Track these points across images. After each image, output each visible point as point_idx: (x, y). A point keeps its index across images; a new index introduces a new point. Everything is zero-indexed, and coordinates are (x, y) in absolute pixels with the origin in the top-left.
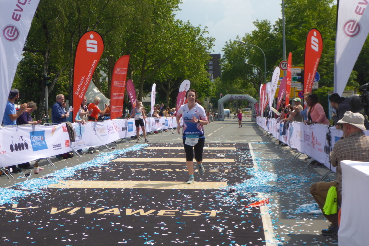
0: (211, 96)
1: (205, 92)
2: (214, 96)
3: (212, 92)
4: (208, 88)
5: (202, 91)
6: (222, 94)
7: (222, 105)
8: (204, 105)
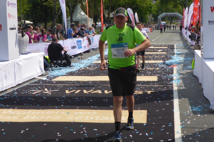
0: (153, 13)
1: (149, 11)
2: (155, 14)
3: (154, 11)
4: (151, 8)
5: (147, 10)
6: (160, 12)
7: (161, 20)
8: (148, 19)
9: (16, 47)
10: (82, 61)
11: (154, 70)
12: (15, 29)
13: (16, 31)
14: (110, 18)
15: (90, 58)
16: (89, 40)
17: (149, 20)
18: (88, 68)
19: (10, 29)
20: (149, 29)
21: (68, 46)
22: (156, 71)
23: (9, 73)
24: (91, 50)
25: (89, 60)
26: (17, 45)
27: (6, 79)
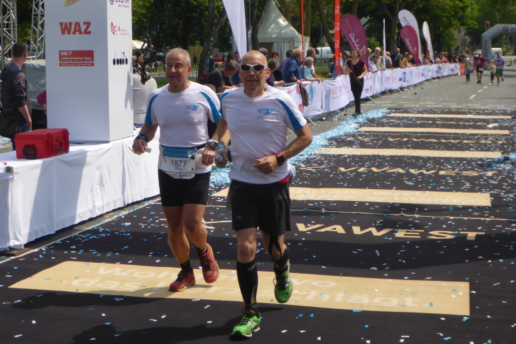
0: (469, 25)
1: (459, 19)
2: (474, 25)
3: (471, 19)
4: (464, 11)
5: (454, 16)
6: (488, 22)
7: (490, 42)
8: (456, 39)
9: (126, 107)
11: (480, 177)
12: (127, 63)
13: (128, 67)
16: (303, 93)
17: (459, 43)
19: (114, 64)
22: (485, 181)
23: (109, 172)
26: (129, 104)
27: (101, 190)
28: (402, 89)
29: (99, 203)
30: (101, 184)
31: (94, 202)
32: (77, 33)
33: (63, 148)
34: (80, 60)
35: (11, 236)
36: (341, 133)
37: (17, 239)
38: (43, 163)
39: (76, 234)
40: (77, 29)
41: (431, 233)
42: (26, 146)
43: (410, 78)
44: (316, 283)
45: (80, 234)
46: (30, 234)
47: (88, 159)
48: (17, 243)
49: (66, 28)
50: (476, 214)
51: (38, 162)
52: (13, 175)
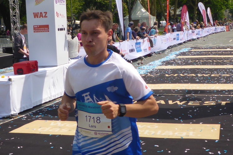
8: (225, 15)
9: (65, 50)
10: (143, 67)
11: (230, 77)
12: (64, 30)
13: (65, 32)
14: (176, 15)
15: (152, 62)
16: (151, 41)
17: (226, 17)
18: (149, 74)
19: (58, 30)
20: (225, 27)
21: (126, 49)
22: (232, 78)
23: (57, 80)
24: (154, 53)
25: (150, 65)
27: (54, 88)
28: (198, 38)
29: (53, 94)
30: (54, 85)
31: (51, 93)
32: (41, 17)
33: (35, 69)
34: (43, 29)
35: (12, 109)
36: (168, 59)
37: (14, 111)
38: (26, 77)
39: (42, 108)
40: (41, 15)
41: (205, 102)
42: (18, 69)
43: (202, 33)
44: (149, 127)
45: (44, 108)
46: (21, 108)
47: (47, 74)
48: (15, 113)
49: (36, 15)
50: (227, 93)
51: (24, 76)
52: (12, 82)
